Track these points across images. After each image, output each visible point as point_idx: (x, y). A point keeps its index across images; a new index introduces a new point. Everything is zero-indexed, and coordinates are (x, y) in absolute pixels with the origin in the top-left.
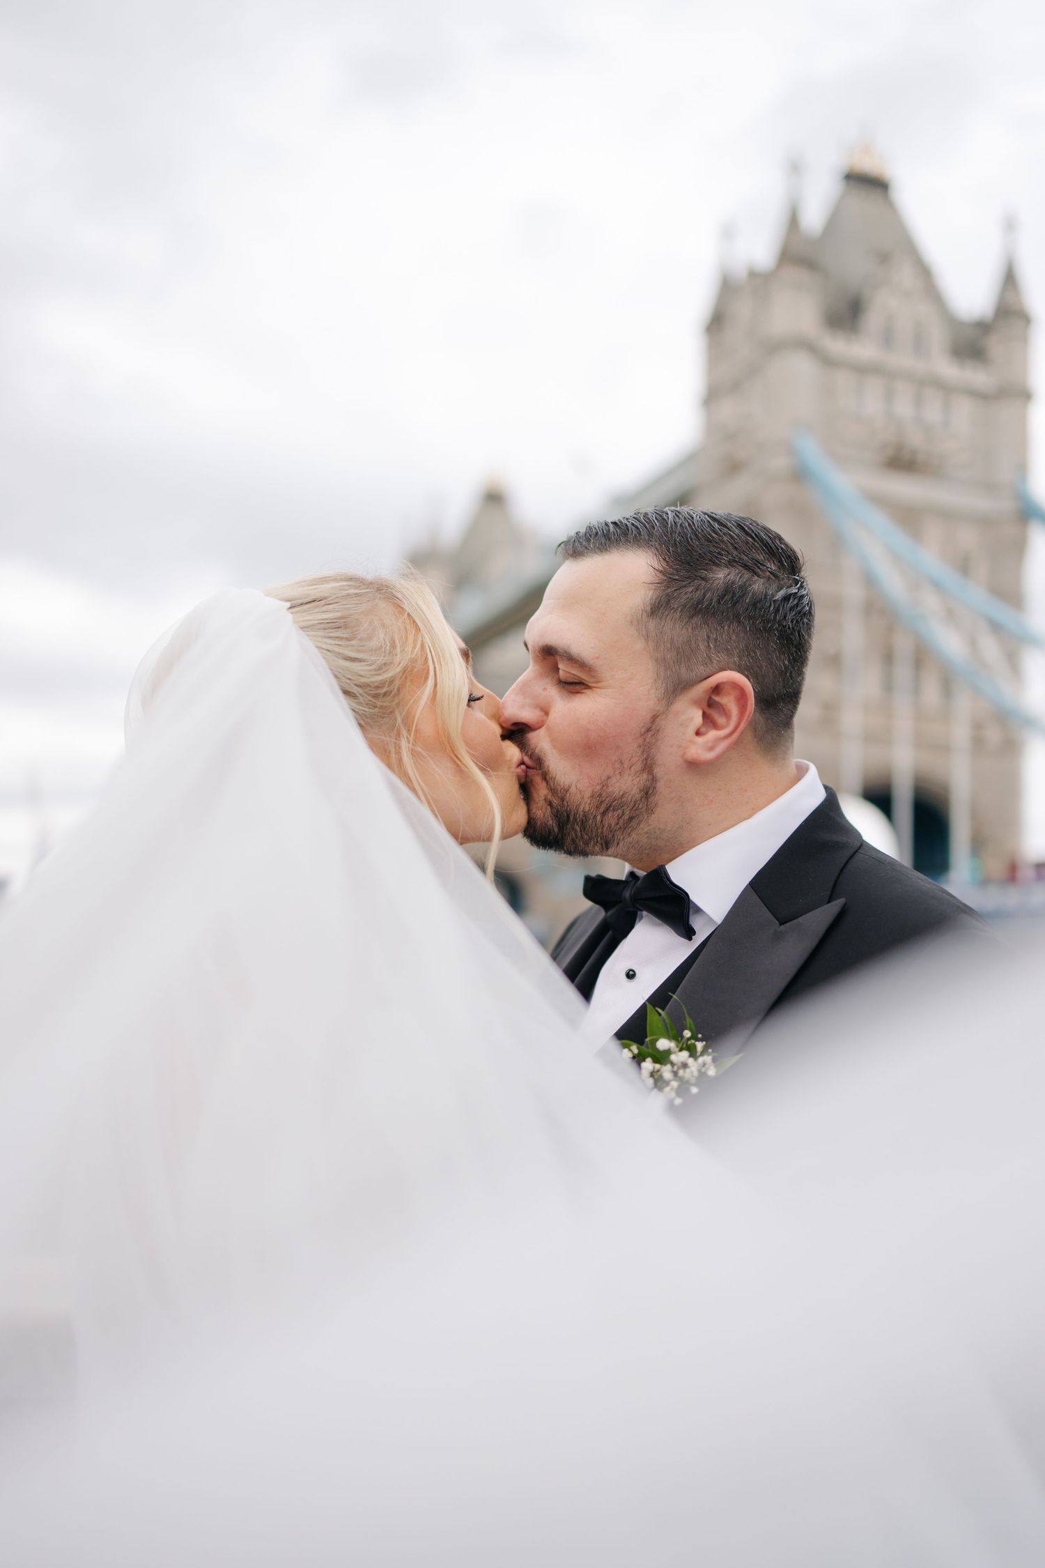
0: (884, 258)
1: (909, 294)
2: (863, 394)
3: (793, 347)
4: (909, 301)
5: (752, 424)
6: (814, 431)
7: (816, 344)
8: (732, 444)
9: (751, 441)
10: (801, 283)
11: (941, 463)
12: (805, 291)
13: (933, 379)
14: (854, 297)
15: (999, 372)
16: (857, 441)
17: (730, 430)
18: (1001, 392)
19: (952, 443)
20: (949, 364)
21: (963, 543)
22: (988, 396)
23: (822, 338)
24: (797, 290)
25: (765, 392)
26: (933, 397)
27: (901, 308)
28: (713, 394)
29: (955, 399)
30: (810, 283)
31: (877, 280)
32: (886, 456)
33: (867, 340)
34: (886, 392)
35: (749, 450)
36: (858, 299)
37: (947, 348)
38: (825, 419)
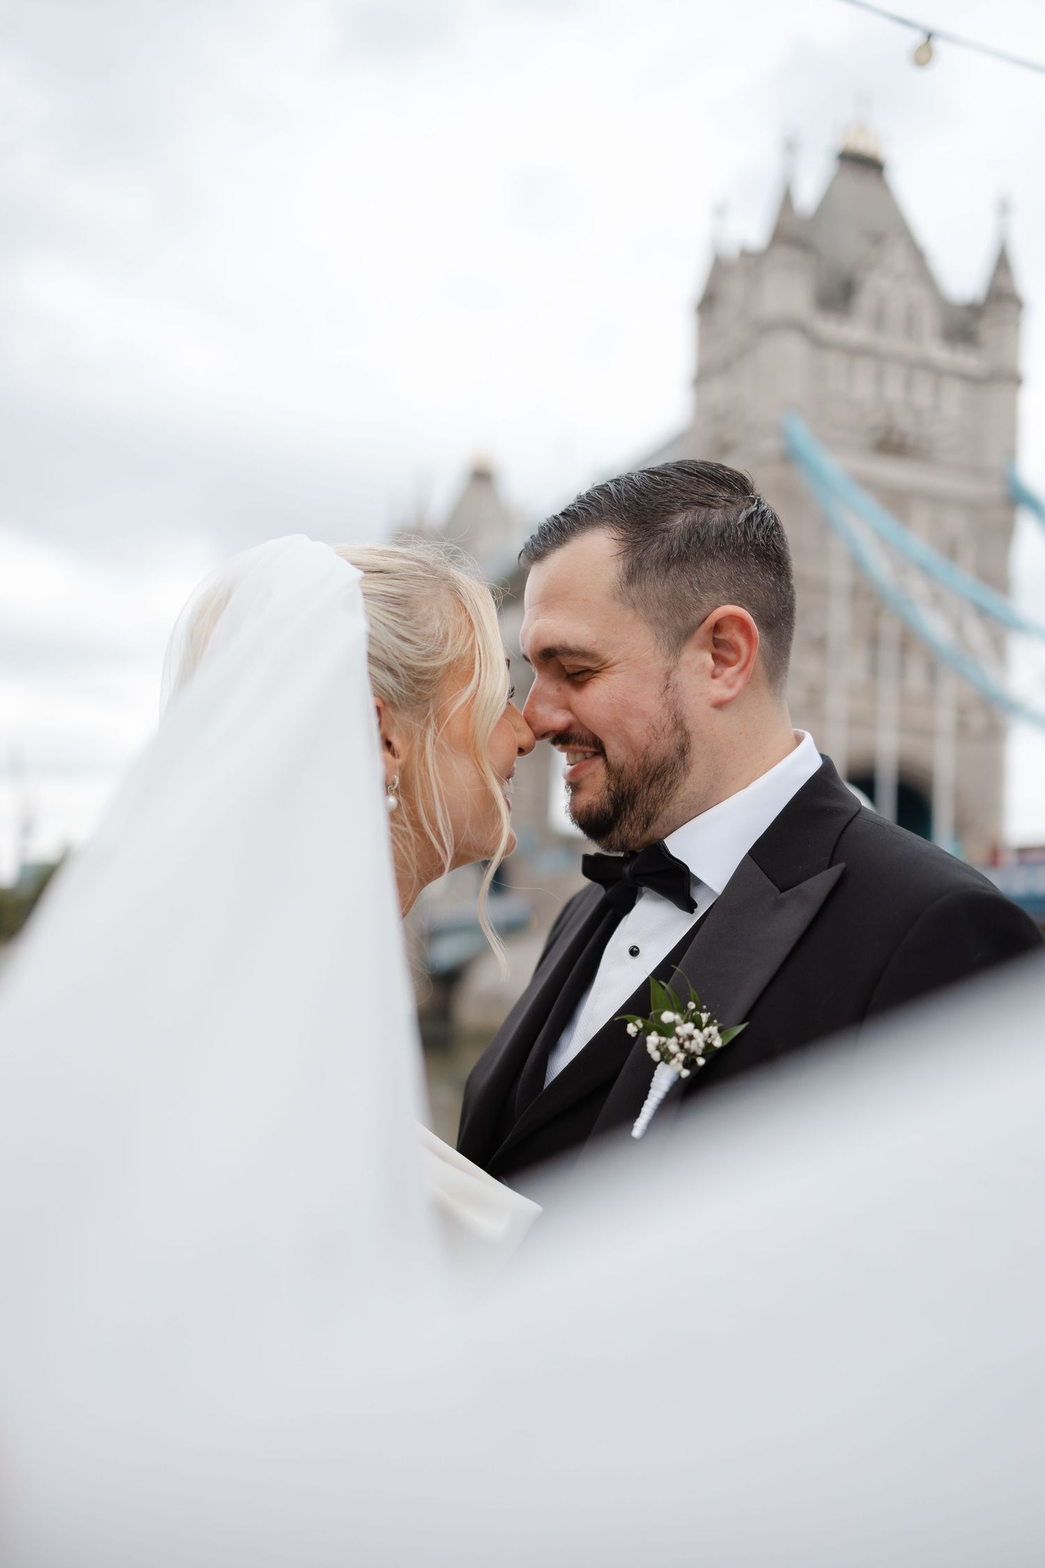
0: (877, 239)
1: (901, 276)
2: (852, 376)
3: (783, 328)
4: (901, 284)
5: (742, 406)
6: (802, 414)
7: (808, 325)
8: (720, 427)
9: (739, 423)
10: (793, 265)
11: (930, 446)
12: (797, 272)
13: (924, 362)
14: (847, 278)
15: (990, 357)
16: (845, 424)
17: (718, 412)
18: (992, 376)
19: (941, 426)
20: (940, 347)
21: (950, 527)
22: (979, 381)
23: (813, 320)
24: (789, 273)
25: (755, 374)
26: (923, 381)
27: (893, 290)
28: (703, 375)
29: (945, 382)
30: (802, 263)
31: (869, 262)
32: (874, 439)
33: (857, 321)
34: (876, 375)
35: (737, 432)
36: (852, 280)
37: (939, 332)
38: (813, 401)
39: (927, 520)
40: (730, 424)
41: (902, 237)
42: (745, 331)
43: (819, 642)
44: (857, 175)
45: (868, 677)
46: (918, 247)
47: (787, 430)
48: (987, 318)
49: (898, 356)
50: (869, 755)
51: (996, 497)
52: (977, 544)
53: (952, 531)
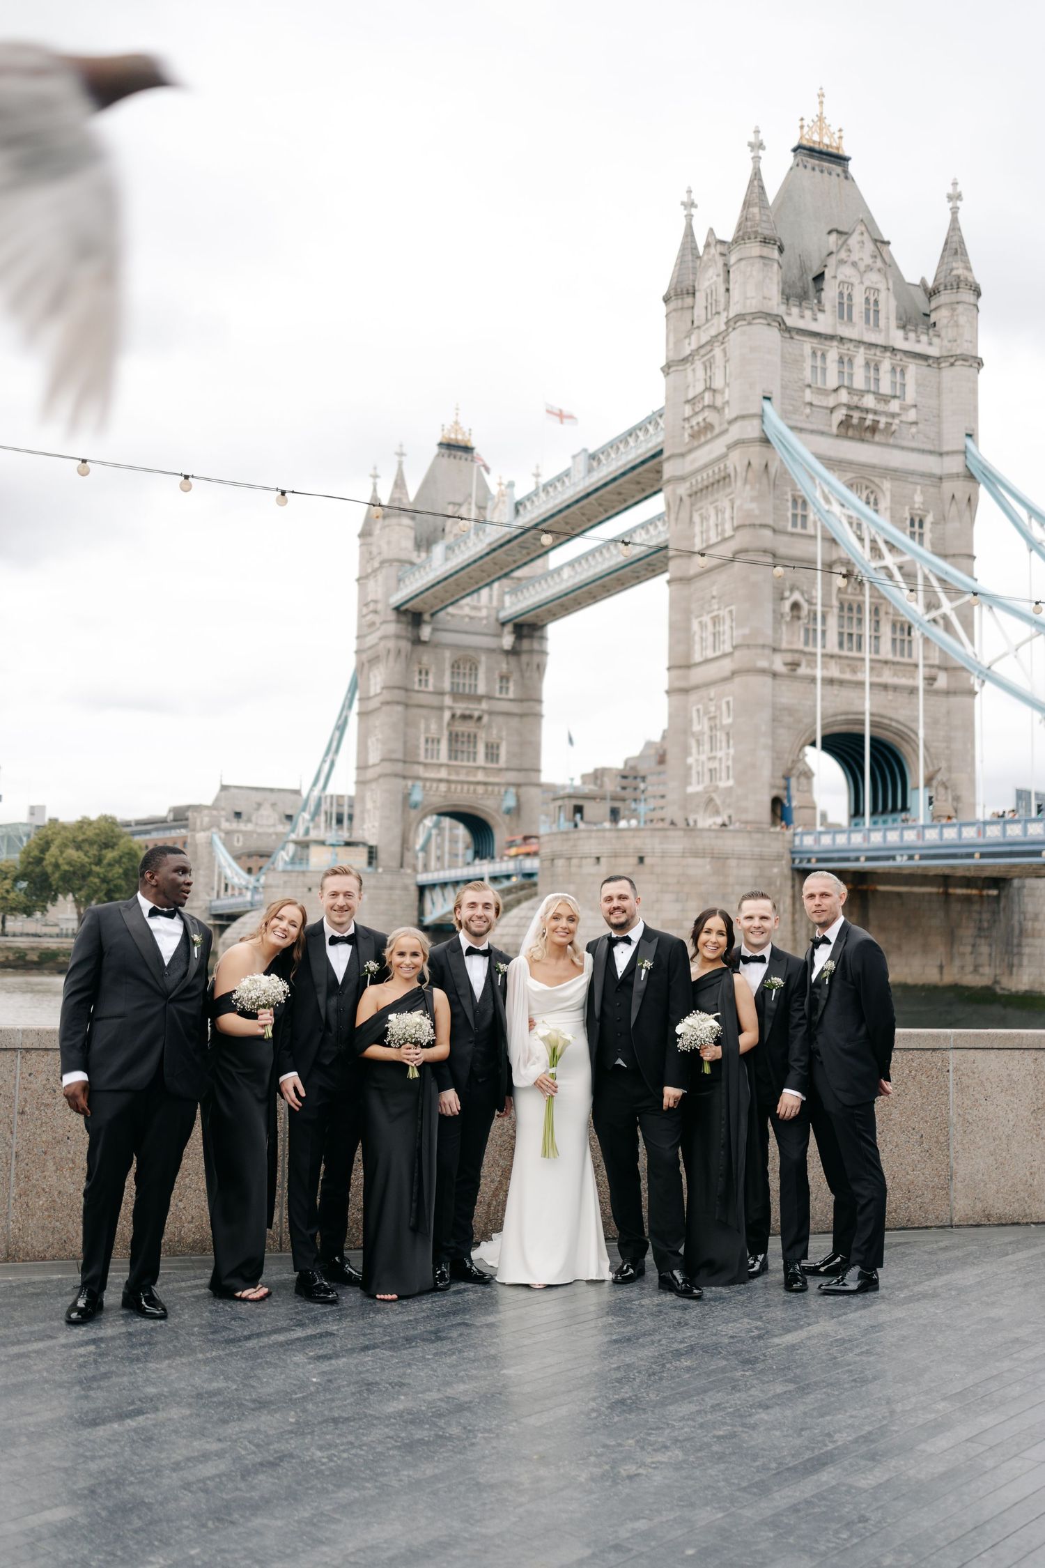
0: (838, 232)
1: (862, 266)
2: (819, 363)
3: (754, 319)
4: (862, 274)
5: (714, 391)
6: (773, 400)
7: (777, 316)
8: (693, 410)
9: (712, 407)
10: (761, 257)
11: (894, 427)
12: (765, 264)
13: (885, 348)
14: (811, 270)
15: (950, 341)
16: (814, 409)
17: (690, 396)
18: (952, 360)
19: (904, 408)
20: (900, 333)
21: (914, 503)
22: (939, 364)
23: (780, 310)
24: (758, 264)
25: (727, 361)
26: (886, 366)
27: (855, 280)
28: (673, 361)
29: (907, 367)
30: (770, 256)
31: (831, 253)
32: (841, 423)
33: (823, 311)
34: (841, 361)
35: (711, 416)
36: (815, 271)
37: (899, 318)
38: (784, 387)
39: (893, 496)
40: (704, 407)
41: (861, 228)
42: (715, 321)
43: (795, 613)
44: (813, 169)
45: (841, 645)
46: (876, 237)
47: (762, 416)
48: (946, 304)
49: (861, 342)
50: (843, 717)
51: (958, 476)
52: (941, 519)
53: (917, 506)
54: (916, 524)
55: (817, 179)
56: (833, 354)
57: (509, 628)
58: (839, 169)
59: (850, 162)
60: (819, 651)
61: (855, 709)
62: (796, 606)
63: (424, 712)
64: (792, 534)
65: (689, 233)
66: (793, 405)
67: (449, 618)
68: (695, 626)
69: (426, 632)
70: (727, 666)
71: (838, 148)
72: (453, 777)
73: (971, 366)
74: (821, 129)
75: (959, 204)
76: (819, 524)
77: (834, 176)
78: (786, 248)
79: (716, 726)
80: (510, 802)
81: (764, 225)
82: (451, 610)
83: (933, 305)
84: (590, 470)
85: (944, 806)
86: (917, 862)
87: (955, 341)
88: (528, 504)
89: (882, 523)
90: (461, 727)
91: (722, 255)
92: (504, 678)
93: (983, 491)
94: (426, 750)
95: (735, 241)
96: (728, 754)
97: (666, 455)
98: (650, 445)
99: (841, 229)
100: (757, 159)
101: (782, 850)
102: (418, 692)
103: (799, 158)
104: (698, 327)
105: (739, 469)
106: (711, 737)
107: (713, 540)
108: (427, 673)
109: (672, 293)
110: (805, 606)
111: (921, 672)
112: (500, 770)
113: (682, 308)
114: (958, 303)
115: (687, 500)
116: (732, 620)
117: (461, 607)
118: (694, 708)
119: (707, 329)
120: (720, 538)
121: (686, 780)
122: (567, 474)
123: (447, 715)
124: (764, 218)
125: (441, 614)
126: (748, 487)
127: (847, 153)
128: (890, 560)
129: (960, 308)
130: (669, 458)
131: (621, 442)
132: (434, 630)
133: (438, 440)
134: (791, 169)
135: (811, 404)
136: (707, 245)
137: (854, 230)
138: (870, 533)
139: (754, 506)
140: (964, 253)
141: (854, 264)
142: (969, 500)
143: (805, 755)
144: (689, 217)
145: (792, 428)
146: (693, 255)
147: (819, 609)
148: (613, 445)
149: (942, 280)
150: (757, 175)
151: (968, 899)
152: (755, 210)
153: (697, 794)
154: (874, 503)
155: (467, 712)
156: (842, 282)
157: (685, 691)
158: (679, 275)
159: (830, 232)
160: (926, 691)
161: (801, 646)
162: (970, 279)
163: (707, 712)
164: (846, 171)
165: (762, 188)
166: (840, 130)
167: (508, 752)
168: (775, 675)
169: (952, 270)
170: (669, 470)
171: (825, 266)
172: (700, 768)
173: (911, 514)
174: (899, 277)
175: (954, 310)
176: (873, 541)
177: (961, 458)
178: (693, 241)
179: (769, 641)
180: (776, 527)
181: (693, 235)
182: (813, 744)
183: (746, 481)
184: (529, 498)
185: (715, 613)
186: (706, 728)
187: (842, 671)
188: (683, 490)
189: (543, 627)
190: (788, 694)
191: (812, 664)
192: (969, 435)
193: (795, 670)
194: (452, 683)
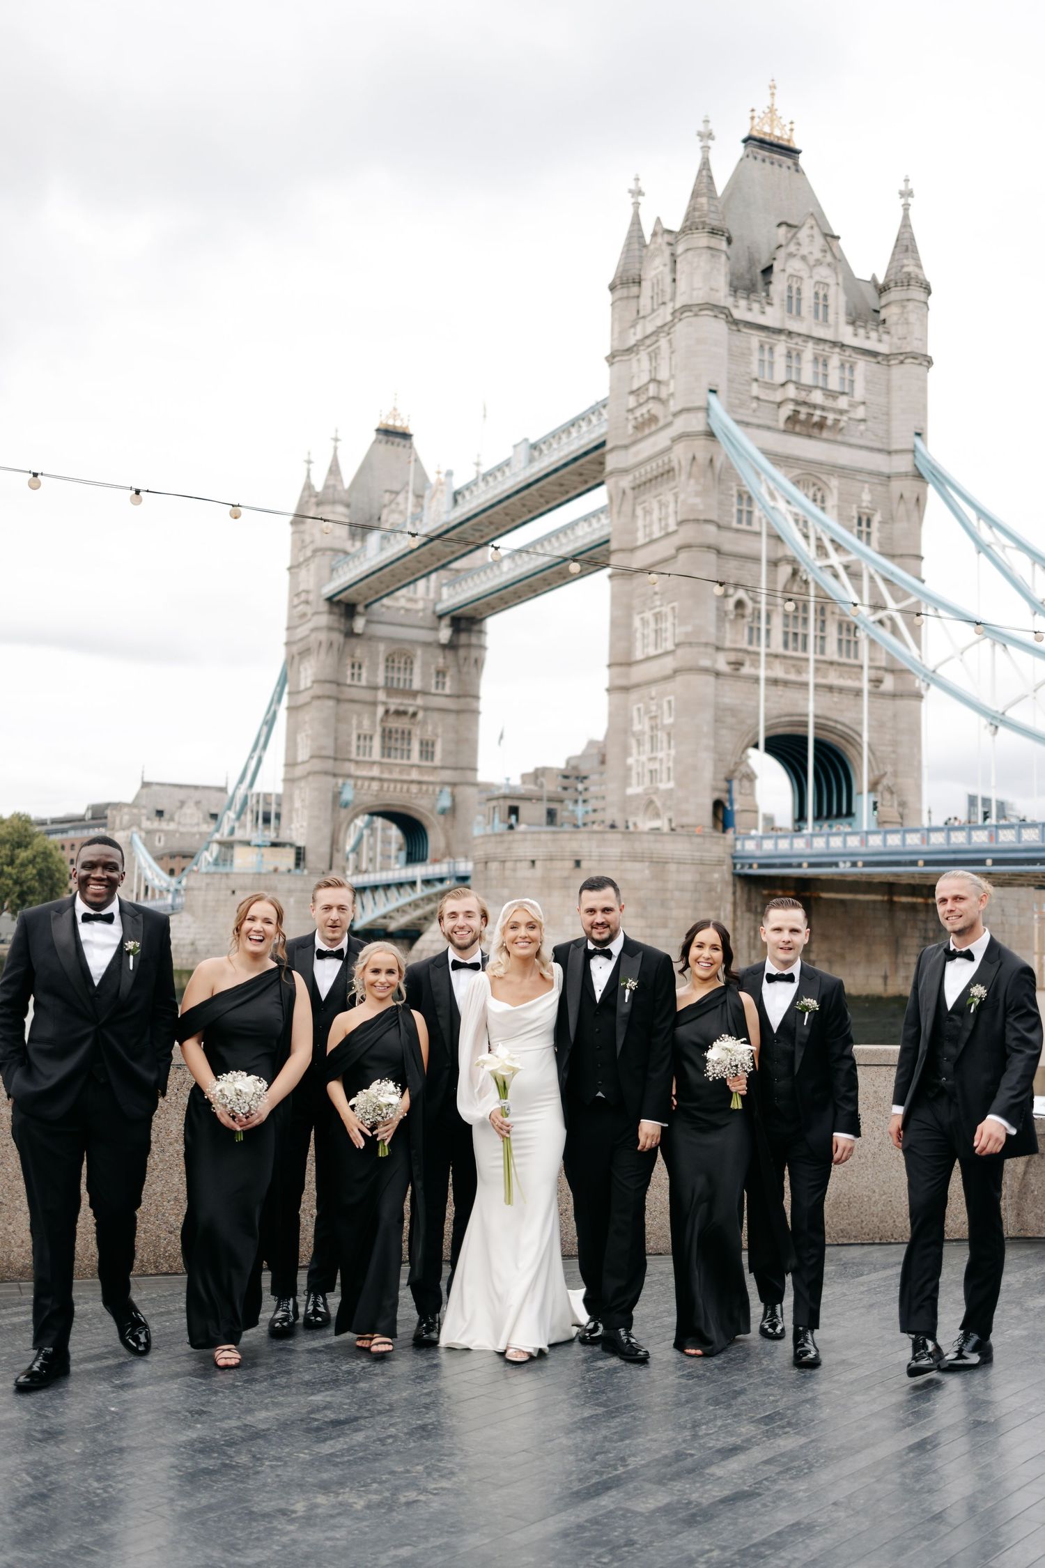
0: (786, 226)
1: (811, 260)
2: (766, 356)
3: (701, 310)
4: (811, 268)
5: (659, 382)
6: (720, 393)
7: (725, 308)
8: (638, 401)
9: (656, 398)
10: (709, 248)
11: (842, 424)
12: (713, 256)
13: (835, 344)
14: (759, 261)
15: (899, 339)
16: (761, 403)
17: (635, 387)
18: (901, 358)
19: (853, 405)
20: (850, 329)
21: (862, 501)
22: (889, 361)
23: (728, 302)
24: (706, 255)
25: (672, 352)
26: (835, 361)
27: (804, 274)
28: (617, 351)
29: (855, 363)
30: (718, 247)
31: (780, 246)
32: (789, 418)
33: (770, 304)
34: (789, 356)
35: (655, 408)
36: (764, 264)
37: (849, 314)
38: (730, 381)
39: (840, 494)
40: (649, 399)
41: (811, 222)
42: (661, 310)
43: (740, 611)
44: (764, 161)
45: (786, 645)
46: (827, 232)
47: (707, 409)
48: (896, 301)
49: (810, 337)
50: (787, 719)
51: (906, 475)
52: (889, 519)
53: (864, 504)
54: (864, 521)
55: (767, 170)
56: (781, 347)
57: (446, 621)
58: (789, 162)
59: (800, 155)
60: (763, 650)
61: (799, 710)
62: (740, 604)
63: (357, 707)
64: (738, 531)
65: (636, 221)
66: (739, 399)
67: (384, 610)
68: (637, 623)
69: (359, 624)
70: (669, 664)
71: (789, 141)
72: (386, 776)
73: (920, 364)
74: (772, 121)
75: (910, 200)
76: (764, 521)
77: (784, 169)
78: (734, 239)
79: (657, 725)
80: (445, 802)
81: (712, 215)
82: (385, 601)
83: (883, 302)
84: (531, 460)
85: (890, 809)
86: (860, 869)
87: (905, 338)
88: (467, 494)
89: (829, 522)
90: (395, 723)
91: (670, 244)
92: (441, 673)
93: (931, 491)
94: (358, 747)
95: (683, 231)
96: (668, 755)
97: (609, 446)
98: (593, 436)
99: (790, 222)
100: (706, 149)
101: (722, 855)
102: (350, 686)
103: (750, 149)
104: (644, 317)
105: (683, 463)
106: (652, 738)
107: (657, 534)
108: (360, 667)
109: (618, 282)
110: (750, 605)
111: (866, 674)
112: (435, 768)
113: (628, 298)
114: (908, 300)
115: (629, 493)
116: (674, 617)
117: (397, 599)
118: (635, 708)
119: (652, 319)
120: (663, 533)
121: (626, 781)
122: (507, 463)
123: (380, 710)
124: (713, 209)
125: (376, 606)
126: (692, 481)
127: (797, 146)
128: (835, 559)
129: (911, 305)
130: (612, 450)
131: (563, 431)
132: (368, 622)
133: (376, 426)
134: (741, 159)
135: (757, 398)
136: (654, 234)
137: (803, 225)
138: (816, 532)
139: (698, 500)
140: (915, 251)
141: (804, 258)
142: (918, 500)
143: (748, 757)
144: (637, 205)
145: (738, 422)
146: (639, 243)
147: (763, 607)
148: (555, 435)
149: (892, 277)
150: (705, 165)
151: (913, 908)
152: (704, 200)
153: (637, 796)
154: (820, 500)
155: (402, 708)
156: (791, 276)
157: (625, 689)
158: (625, 264)
159: (780, 225)
160: (870, 693)
161: (744, 645)
162: (921, 277)
163: (648, 711)
164: (796, 164)
165: (711, 178)
166: (792, 123)
167: (444, 750)
168: (718, 674)
169: (903, 267)
170: (612, 462)
171: (774, 259)
172: (640, 770)
173: (858, 512)
174: (849, 273)
175: (904, 307)
176: (819, 539)
177: (909, 457)
178: (640, 230)
179: (712, 640)
180: (721, 523)
181: (639, 224)
182: (756, 746)
183: (690, 475)
184: (467, 487)
185: (657, 610)
186: (647, 728)
187: (787, 672)
188: (626, 482)
189: (482, 620)
190: (731, 694)
191: (755, 664)
192: (918, 434)
193: (737, 669)
194: (387, 678)
